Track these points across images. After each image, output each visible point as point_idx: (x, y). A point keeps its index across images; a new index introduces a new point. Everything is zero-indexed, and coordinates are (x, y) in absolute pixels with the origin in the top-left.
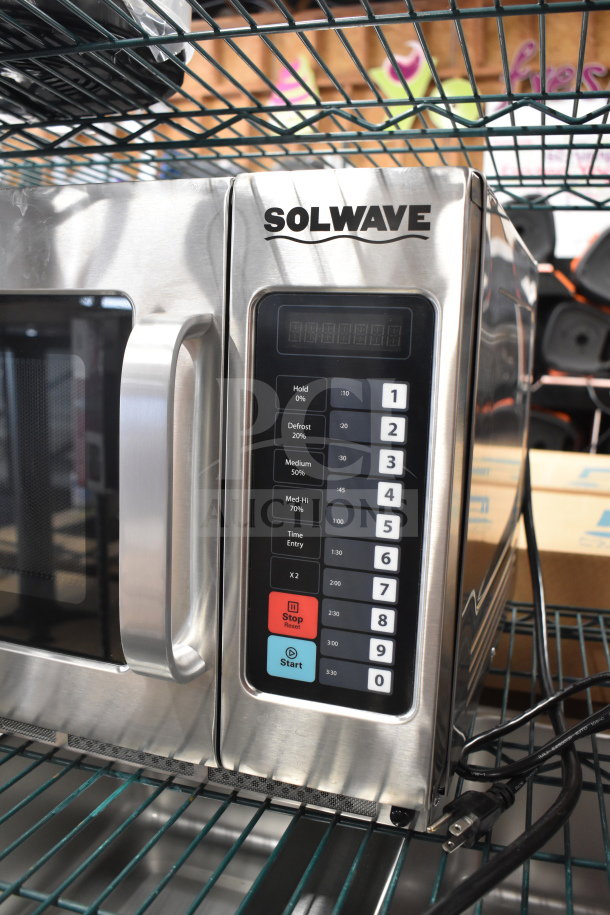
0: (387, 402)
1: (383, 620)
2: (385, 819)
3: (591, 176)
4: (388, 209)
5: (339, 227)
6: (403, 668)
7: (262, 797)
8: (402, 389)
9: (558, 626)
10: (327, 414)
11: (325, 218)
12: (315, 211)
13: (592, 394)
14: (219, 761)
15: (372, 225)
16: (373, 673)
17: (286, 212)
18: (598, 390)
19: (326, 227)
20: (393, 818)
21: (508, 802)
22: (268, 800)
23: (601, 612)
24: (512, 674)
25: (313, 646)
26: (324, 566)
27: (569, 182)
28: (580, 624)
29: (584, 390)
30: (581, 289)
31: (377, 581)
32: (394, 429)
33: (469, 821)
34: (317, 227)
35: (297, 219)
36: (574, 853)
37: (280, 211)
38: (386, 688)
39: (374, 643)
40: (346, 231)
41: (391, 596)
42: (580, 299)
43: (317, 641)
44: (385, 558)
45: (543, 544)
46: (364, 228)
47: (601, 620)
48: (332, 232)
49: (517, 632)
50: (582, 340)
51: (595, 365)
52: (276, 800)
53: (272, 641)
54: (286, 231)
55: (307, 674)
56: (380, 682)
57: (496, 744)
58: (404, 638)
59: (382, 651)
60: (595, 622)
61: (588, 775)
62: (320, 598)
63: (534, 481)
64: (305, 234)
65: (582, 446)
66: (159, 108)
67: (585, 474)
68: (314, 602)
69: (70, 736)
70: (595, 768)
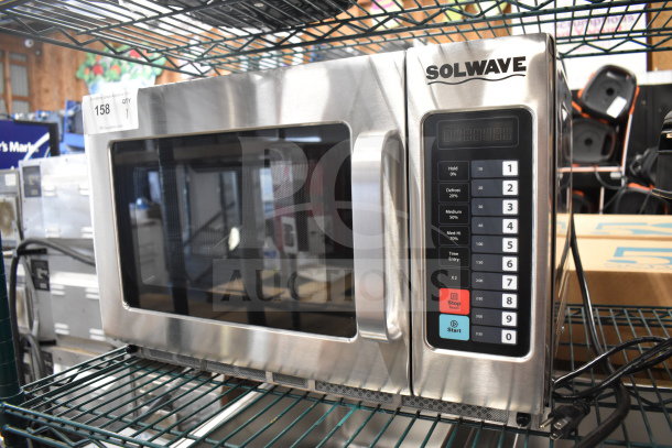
0: (506, 172)
1: (509, 301)
2: (512, 423)
3: (601, 34)
4: (501, 61)
5: (471, 73)
6: (522, 328)
7: (435, 414)
8: (515, 164)
9: (598, 317)
10: (470, 182)
11: (463, 69)
12: (457, 65)
13: (598, 177)
14: (412, 392)
15: (491, 70)
16: (504, 332)
17: (439, 67)
18: (601, 173)
19: (464, 74)
20: (519, 422)
21: (587, 412)
22: (439, 416)
23: (625, 307)
24: (574, 344)
25: (467, 319)
26: (472, 271)
27: (587, 39)
28: (612, 315)
29: (592, 175)
30: (585, 109)
31: (505, 278)
32: (510, 187)
33: (565, 421)
34: (458, 74)
35: (446, 71)
36: (631, 440)
37: (435, 67)
38: (513, 341)
39: (505, 314)
40: (476, 75)
41: (514, 286)
42: (585, 116)
43: (470, 316)
44: (509, 264)
45: (586, 267)
46: (487, 73)
47: (625, 311)
48: (468, 77)
49: (573, 322)
50: (589, 142)
51: (598, 158)
52: (444, 415)
53: (442, 318)
54: (440, 78)
55: (464, 336)
56: (509, 338)
57: (571, 383)
58: (523, 310)
59: (509, 319)
60: (622, 313)
61: (634, 401)
62: (471, 290)
63: (578, 233)
64: (452, 79)
65: (595, 211)
66: (343, 16)
67: (600, 226)
68: (467, 292)
69: (316, 382)
70: (636, 396)
